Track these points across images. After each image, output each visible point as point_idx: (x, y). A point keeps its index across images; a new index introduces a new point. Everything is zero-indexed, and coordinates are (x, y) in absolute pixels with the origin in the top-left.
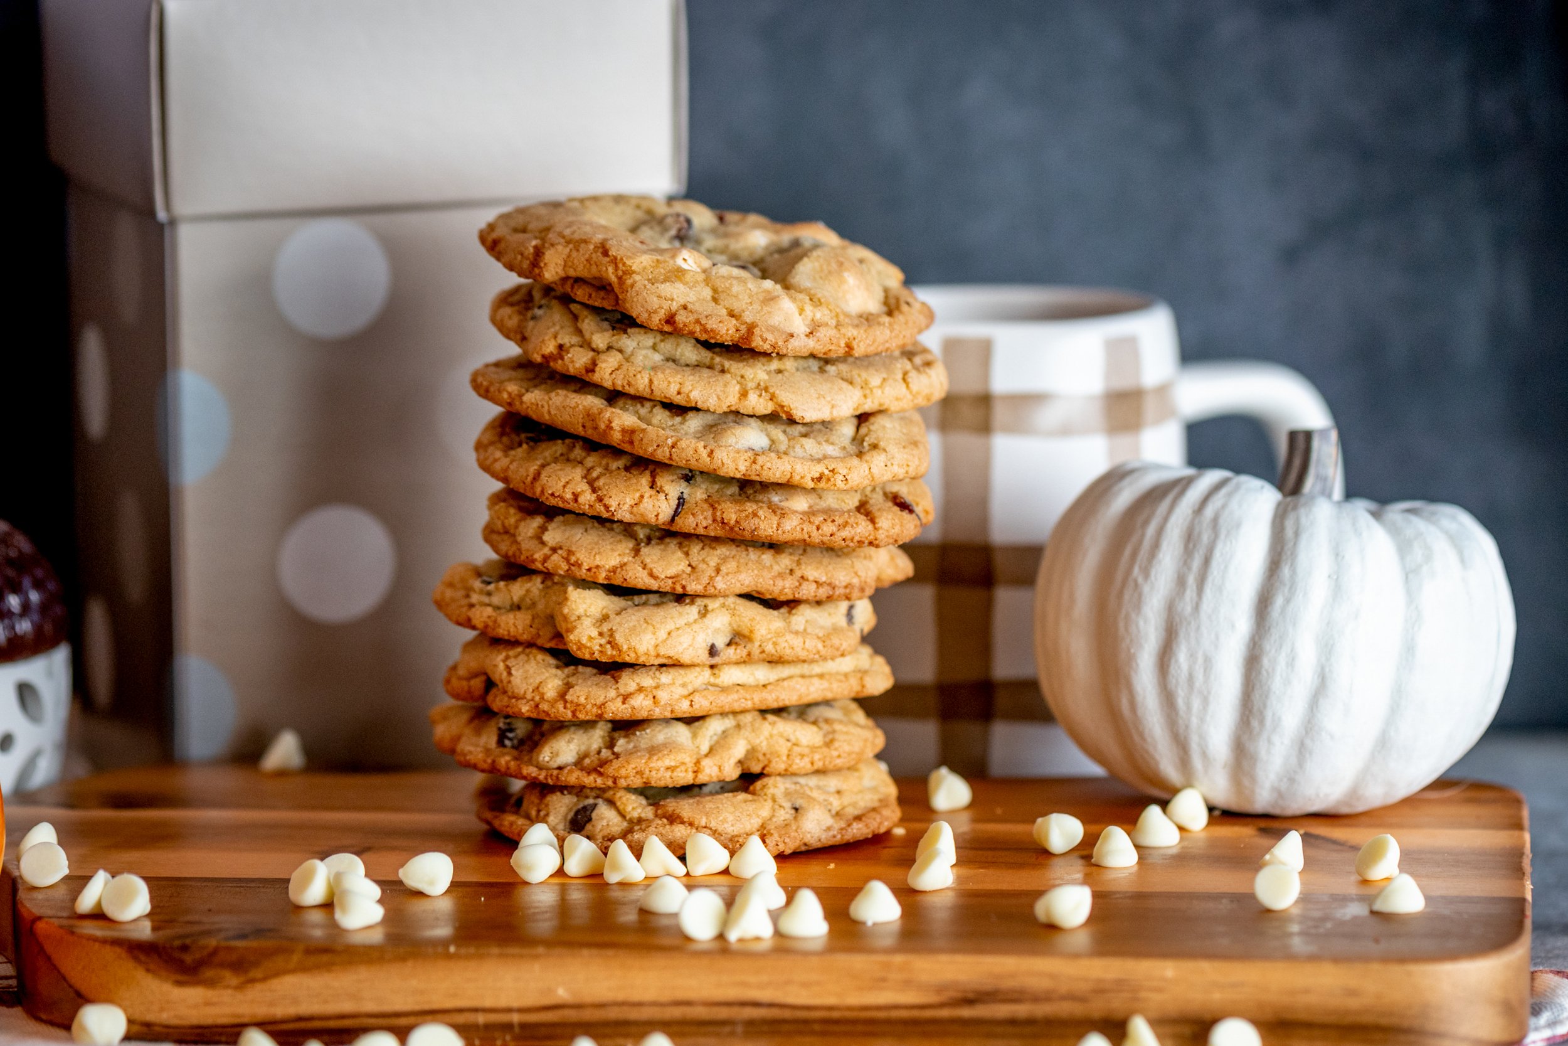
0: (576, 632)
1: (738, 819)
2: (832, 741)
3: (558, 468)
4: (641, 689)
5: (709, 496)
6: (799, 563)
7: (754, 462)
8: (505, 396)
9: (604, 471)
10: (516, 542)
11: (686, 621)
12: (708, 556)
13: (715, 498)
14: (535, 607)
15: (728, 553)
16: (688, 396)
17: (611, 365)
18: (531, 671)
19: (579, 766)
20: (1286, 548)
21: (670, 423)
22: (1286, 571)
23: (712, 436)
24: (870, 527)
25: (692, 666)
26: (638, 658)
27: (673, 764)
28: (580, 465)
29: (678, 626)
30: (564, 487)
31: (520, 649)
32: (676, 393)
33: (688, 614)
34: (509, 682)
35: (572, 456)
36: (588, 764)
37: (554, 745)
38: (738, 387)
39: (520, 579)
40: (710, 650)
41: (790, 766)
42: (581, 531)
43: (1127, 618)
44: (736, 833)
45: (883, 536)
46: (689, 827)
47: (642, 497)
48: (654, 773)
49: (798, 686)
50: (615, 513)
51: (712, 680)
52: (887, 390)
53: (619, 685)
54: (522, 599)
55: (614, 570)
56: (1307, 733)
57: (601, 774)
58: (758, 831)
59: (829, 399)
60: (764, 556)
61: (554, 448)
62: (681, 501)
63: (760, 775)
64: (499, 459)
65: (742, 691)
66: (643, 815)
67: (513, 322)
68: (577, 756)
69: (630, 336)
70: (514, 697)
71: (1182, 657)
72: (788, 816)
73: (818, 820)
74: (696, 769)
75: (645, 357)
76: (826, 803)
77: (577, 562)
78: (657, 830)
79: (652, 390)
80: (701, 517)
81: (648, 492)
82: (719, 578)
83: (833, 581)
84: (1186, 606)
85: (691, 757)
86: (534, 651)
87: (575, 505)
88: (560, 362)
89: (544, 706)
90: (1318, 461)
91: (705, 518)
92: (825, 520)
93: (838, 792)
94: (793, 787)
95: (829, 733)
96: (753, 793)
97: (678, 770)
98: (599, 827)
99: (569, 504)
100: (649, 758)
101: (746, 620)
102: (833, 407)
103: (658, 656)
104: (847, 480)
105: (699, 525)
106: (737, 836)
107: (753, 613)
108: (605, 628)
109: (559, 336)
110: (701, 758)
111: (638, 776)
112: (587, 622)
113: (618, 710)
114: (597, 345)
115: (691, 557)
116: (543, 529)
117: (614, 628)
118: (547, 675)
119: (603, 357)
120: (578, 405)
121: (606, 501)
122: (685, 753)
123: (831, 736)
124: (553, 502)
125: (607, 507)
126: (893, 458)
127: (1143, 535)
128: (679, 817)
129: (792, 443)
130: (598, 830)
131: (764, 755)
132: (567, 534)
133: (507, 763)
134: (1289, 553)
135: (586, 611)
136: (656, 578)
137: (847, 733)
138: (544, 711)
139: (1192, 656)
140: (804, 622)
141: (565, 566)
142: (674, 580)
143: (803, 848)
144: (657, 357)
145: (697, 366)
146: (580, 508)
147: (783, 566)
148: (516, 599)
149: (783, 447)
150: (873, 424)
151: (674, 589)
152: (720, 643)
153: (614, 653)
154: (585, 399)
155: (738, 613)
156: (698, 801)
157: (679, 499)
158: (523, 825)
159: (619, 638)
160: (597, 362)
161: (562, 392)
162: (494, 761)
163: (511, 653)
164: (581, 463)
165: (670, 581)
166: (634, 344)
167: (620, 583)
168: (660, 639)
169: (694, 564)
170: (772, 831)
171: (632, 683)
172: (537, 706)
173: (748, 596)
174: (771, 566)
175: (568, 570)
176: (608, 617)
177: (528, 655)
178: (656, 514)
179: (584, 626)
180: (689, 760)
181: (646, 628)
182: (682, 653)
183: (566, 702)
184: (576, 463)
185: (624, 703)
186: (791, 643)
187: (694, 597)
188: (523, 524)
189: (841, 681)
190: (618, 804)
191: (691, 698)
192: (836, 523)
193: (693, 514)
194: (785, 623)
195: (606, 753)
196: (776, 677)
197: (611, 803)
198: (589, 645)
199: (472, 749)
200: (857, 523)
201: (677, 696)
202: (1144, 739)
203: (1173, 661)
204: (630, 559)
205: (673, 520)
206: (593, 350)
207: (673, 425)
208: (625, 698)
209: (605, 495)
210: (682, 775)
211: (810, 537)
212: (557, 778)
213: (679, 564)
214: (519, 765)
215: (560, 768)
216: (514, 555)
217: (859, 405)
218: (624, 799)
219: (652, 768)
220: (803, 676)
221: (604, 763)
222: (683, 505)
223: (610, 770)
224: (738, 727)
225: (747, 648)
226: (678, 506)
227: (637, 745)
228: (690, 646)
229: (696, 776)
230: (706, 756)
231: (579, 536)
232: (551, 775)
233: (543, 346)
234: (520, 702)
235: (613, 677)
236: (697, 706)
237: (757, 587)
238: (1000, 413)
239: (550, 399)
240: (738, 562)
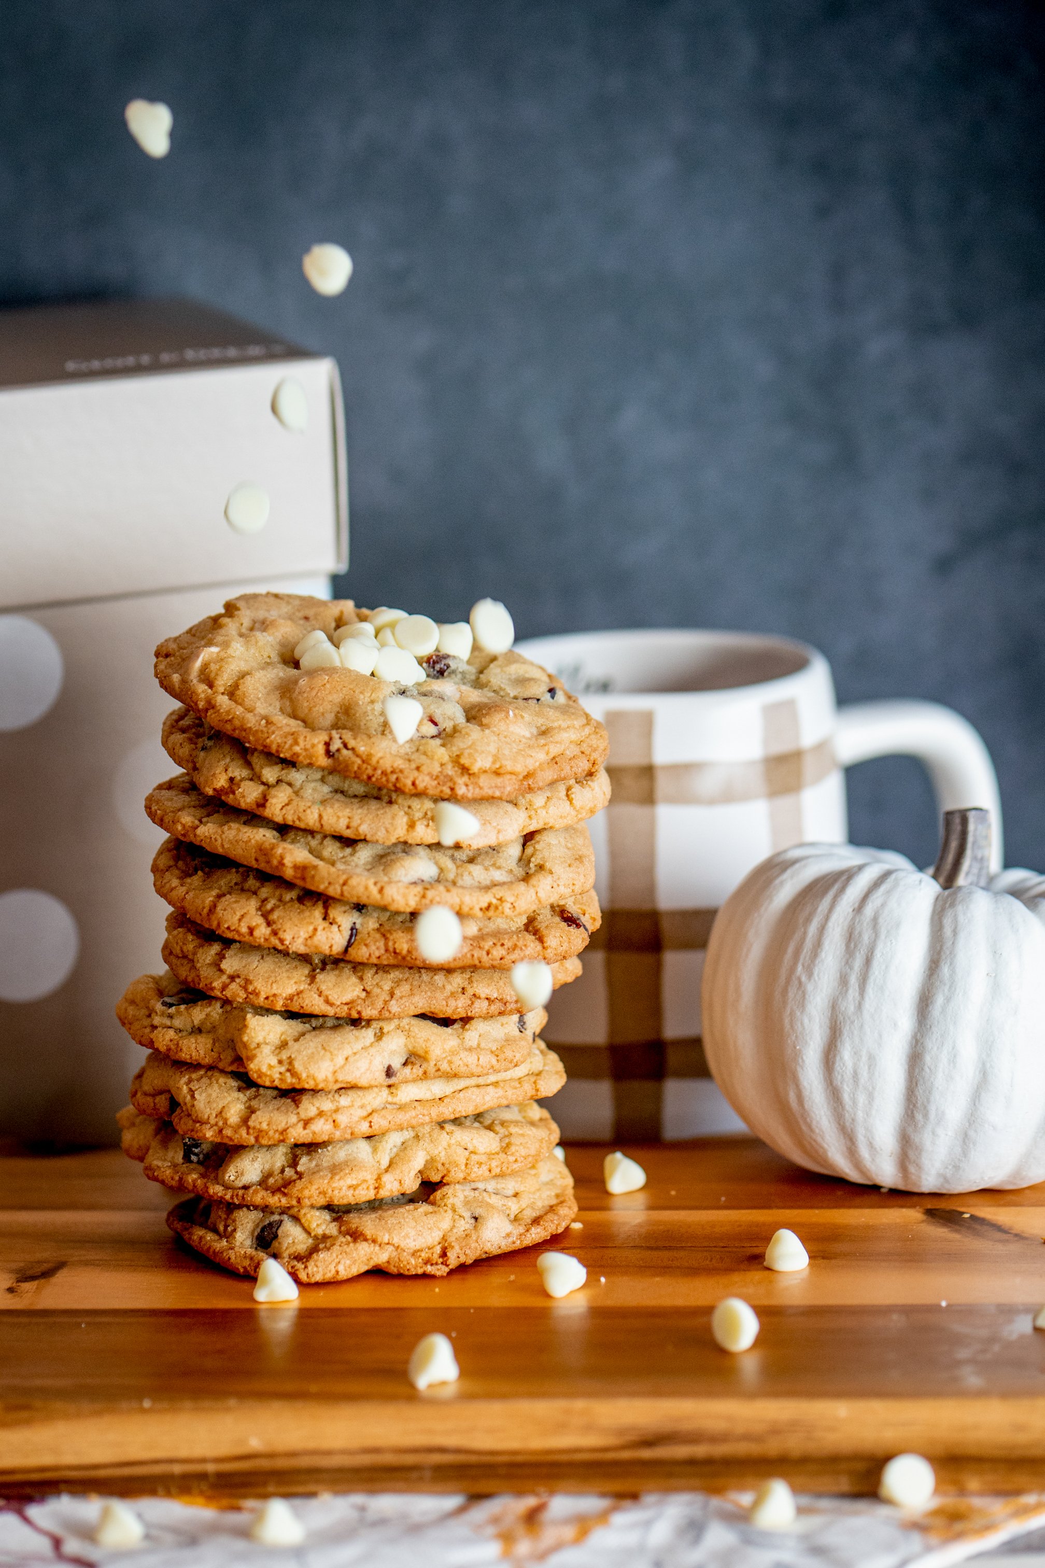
0: (256, 1061)
1: (420, 1234)
2: (508, 1145)
3: (233, 900)
4: (321, 1114)
5: (381, 925)
6: (470, 981)
7: (424, 896)
8: (180, 828)
9: (278, 903)
10: (194, 967)
11: (362, 1045)
12: (382, 980)
13: (387, 927)
14: (215, 1032)
15: (401, 976)
16: (357, 830)
17: (281, 800)
18: (214, 1095)
19: (264, 1186)
20: (944, 948)
21: (341, 855)
22: (945, 970)
23: (382, 868)
24: (539, 947)
25: (370, 1087)
26: (317, 1085)
27: (354, 1182)
28: (254, 896)
29: (355, 1051)
30: (240, 920)
31: (202, 1072)
32: (345, 827)
33: (364, 1037)
34: (193, 1106)
35: (247, 886)
36: (272, 1184)
37: (239, 1164)
38: (405, 819)
39: (200, 1003)
40: (387, 1071)
41: (469, 1175)
42: (257, 958)
43: (792, 1014)
44: (418, 1247)
45: (551, 955)
46: (372, 1245)
47: (315, 930)
48: (336, 1192)
49: (474, 1097)
50: (290, 946)
51: (390, 1099)
52: (552, 810)
53: (299, 1110)
54: (203, 1022)
55: (291, 998)
56: (970, 1124)
57: (285, 1194)
58: (439, 1243)
59: (495, 824)
60: (436, 977)
61: (229, 877)
62: (354, 930)
63: (440, 1184)
64: (175, 888)
65: (419, 1108)
66: (327, 1232)
67: (185, 751)
68: (261, 1175)
69: (298, 770)
70: (199, 1122)
71: (846, 1054)
72: (467, 1226)
73: (497, 1228)
74: (377, 1185)
75: (314, 790)
76: (505, 1208)
77: (254, 991)
78: (341, 1248)
79: (322, 825)
80: (373, 948)
81: (321, 924)
82: (393, 1002)
83: (504, 996)
84: (849, 1005)
85: (372, 1174)
86: (217, 1074)
87: (251, 938)
88: (231, 796)
89: (228, 1132)
90: (974, 843)
91: (378, 948)
92: (494, 944)
93: (516, 1195)
94: (472, 1194)
95: (506, 1136)
96: (433, 1204)
97: (360, 1188)
98: (285, 1245)
99: (245, 937)
100: (331, 1178)
101: (421, 1041)
102: (499, 832)
103: (336, 1081)
104: (514, 907)
105: (372, 955)
106: (419, 1251)
107: (428, 1032)
108: (284, 1055)
109: (230, 769)
110: (382, 1174)
111: (321, 1196)
112: (266, 1050)
113: (299, 1134)
114: (267, 779)
115: (365, 982)
116: (221, 956)
117: (293, 1056)
118: (229, 1099)
119: (273, 792)
120: (250, 841)
121: (281, 935)
122: (366, 1171)
123: (507, 1140)
124: (229, 935)
125: (282, 941)
126: (559, 879)
127: (805, 933)
128: (362, 1234)
129: (460, 871)
130: (284, 1248)
131: (443, 1164)
132: (244, 962)
133: (194, 1181)
134: (948, 953)
135: (265, 1038)
136: (332, 1005)
137: (523, 1135)
138: (227, 1137)
139: (856, 1053)
140: (477, 1036)
141: (243, 995)
142: (349, 1006)
143: (484, 1256)
144: (326, 789)
145: (366, 796)
146: (255, 941)
147: (455, 985)
148: (196, 1022)
149: (451, 876)
150: (538, 842)
151: (350, 1015)
152: (396, 1063)
153: (294, 1081)
154: (257, 833)
155: (413, 1034)
156: (380, 1216)
157: (352, 929)
158: (211, 1240)
159: (298, 1066)
160: (268, 797)
161: (234, 825)
162: (181, 1179)
163: (194, 1076)
164: (255, 893)
165: (346, 1007)
166: (303, 777)
167: (297, 1010)
168: (338, 1066)
169: (368, 989)
170: (453, 1244)
171: (312, 1108)
172: (221, 1131)
173: (423, 1016)
174: (444, 986)
175: (246, 998)
176: (287, 1044)
177: (210, 1078)
178: (329, 945)
179: (264, 1055)
180: (370, 1177)
181: (324, 1055)
182: (360, 1078)
183: (248, 1128)
184: (250, 894)
185: (305, 1128)
186: (465, 1060)
187: (369, 1022)
188: (201, 950)
189: (516, 1088)
190: (303, 1221)
191: (370, 1119)
192: (506, 947)
193: (366, 945)
194: (459, 1040)
195: (289, 1172)
196: (452, 1090)
197: (296, 1219)
198: (269, 1073)
199: (160, 1164)
200: (525, 946)
201: (355, 1119)
202: (812, 1130)
203: (838, 1058)
204: (306, 986)
205: (346, 951)
206: (263, 783)
207: (343, 857)
208: (306, 1123)
209: (280, 929)
210: (363, 1192)
211: (480, 962)
212: (243, 1197)
213: (354, 990)
214: (205, 1184)
215: (246, 1188)
216: (193, 981)
217: (524, 826)
218: (309, 1215)
219: (334, 1188)
220: (478, 1086)
221: (288, 1183)
222: (356, 935)
223: (295, 1190)
224: (417, 1137)
225: (423, 1067)
226: (351, 936)
227: (320, 1163)
228: (367, 1070)
229: (378, 1192)
230: (387, 1171)
231: (256, 963)
232: (237, 1195)
233: (214, 780)
234: (204, 1126)
235: (294, 1101)
236: (375, 1126)
237: (430, 1008)
238: (663, 784)
239: (223, 832)
240: (411, 985)
